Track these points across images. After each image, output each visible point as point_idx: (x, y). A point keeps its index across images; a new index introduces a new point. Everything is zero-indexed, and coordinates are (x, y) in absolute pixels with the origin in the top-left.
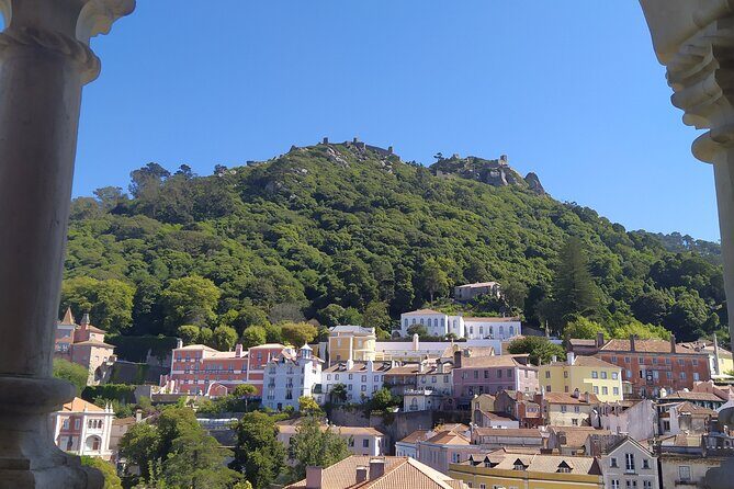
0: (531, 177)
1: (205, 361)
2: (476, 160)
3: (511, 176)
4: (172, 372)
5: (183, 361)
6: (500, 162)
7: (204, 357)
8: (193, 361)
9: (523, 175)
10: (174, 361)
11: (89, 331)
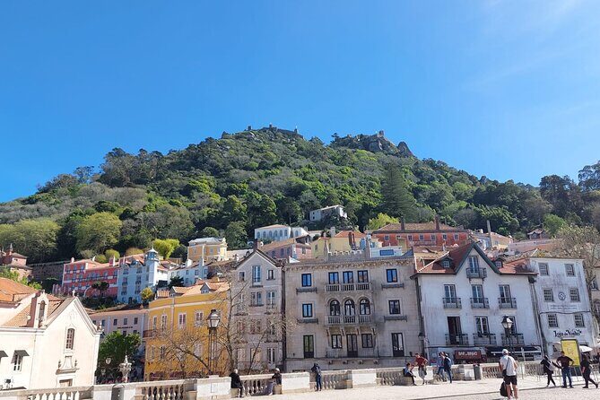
0: (402, 144)
1: (88, 271)
2: (361, 136)
3: (386, 145)
4: (63, 282)
5: (71, 272)
6: (379, 136)
7: (87, 268)
8: (78, 272)
9: (395, 144)
10: (65, 273)
11: (11, 257)
